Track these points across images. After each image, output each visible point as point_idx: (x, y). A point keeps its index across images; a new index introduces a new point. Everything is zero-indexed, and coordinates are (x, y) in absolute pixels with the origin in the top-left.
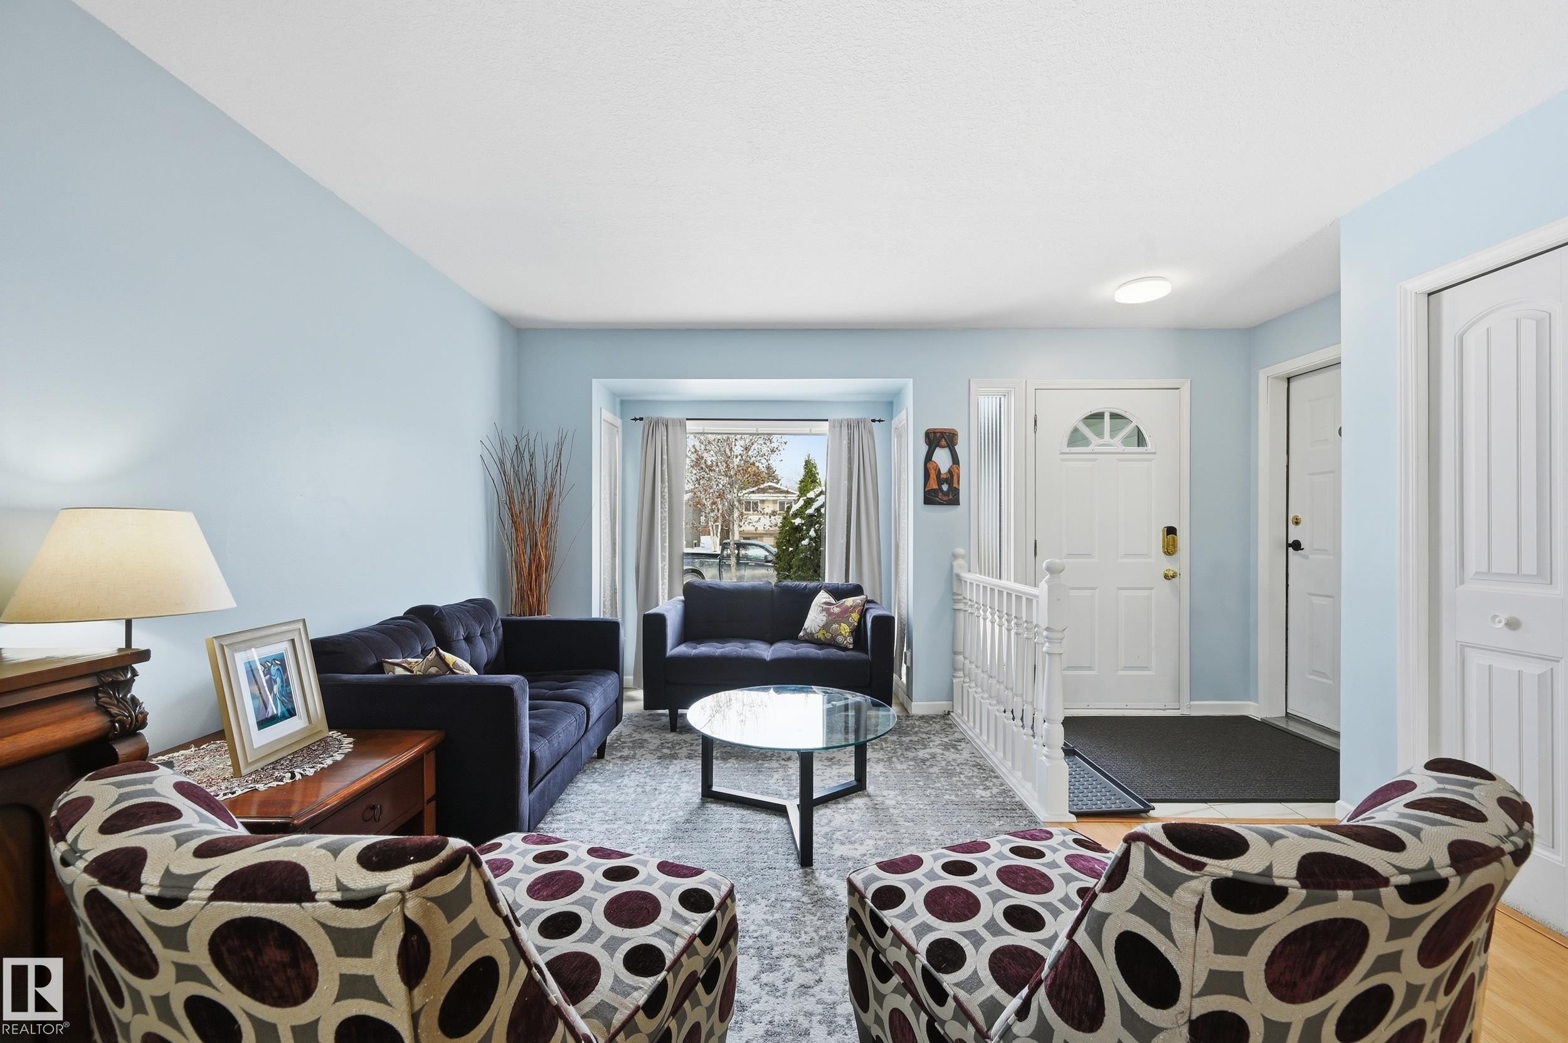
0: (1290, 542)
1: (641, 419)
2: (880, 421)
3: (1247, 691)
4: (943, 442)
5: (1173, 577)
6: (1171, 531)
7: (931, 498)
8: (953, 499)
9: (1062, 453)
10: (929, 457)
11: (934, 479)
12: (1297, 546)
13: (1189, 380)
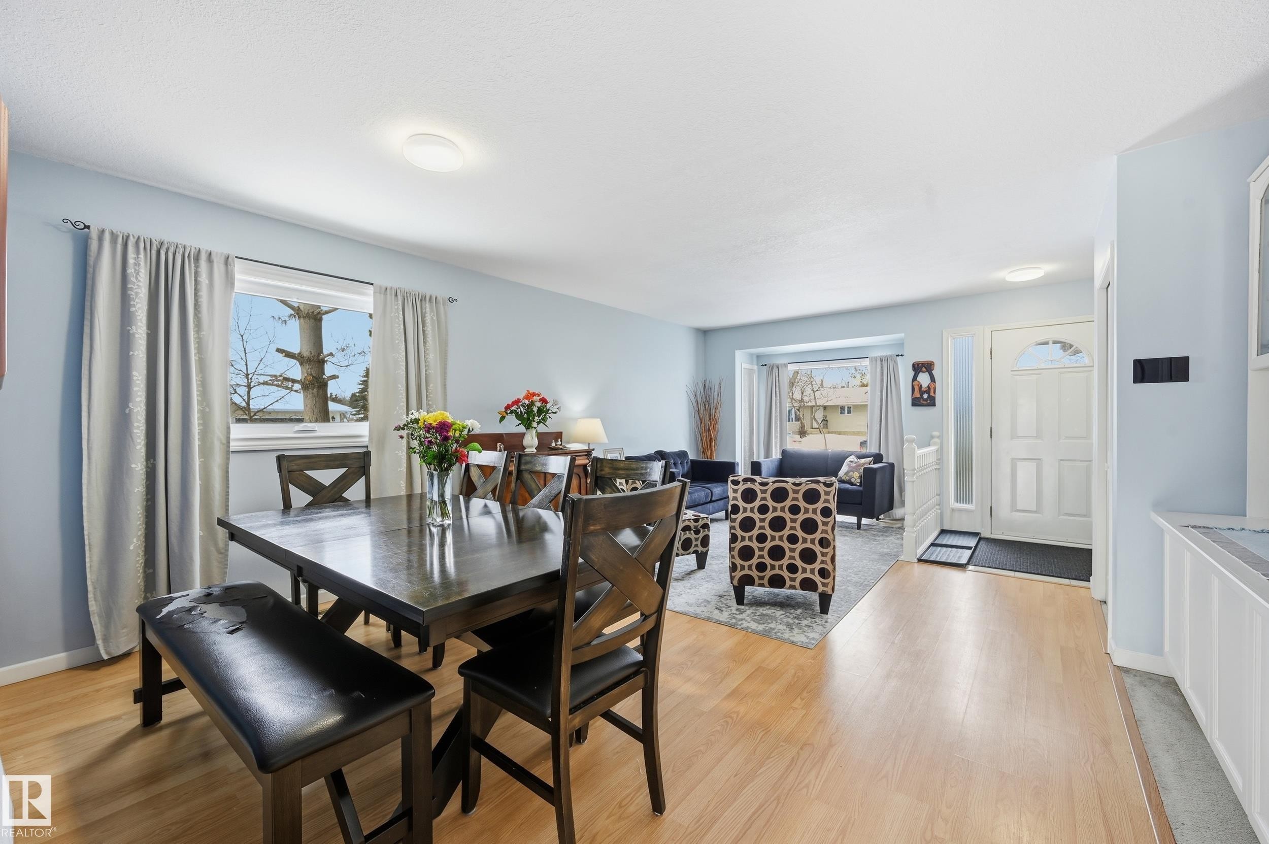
1: (765, 365)
2: (902, 355)
4: (924, 369)
7: (916, 402)
8: (931, 402)
9: (1012, 371)
10: (915, 378)
11: (918, 391)
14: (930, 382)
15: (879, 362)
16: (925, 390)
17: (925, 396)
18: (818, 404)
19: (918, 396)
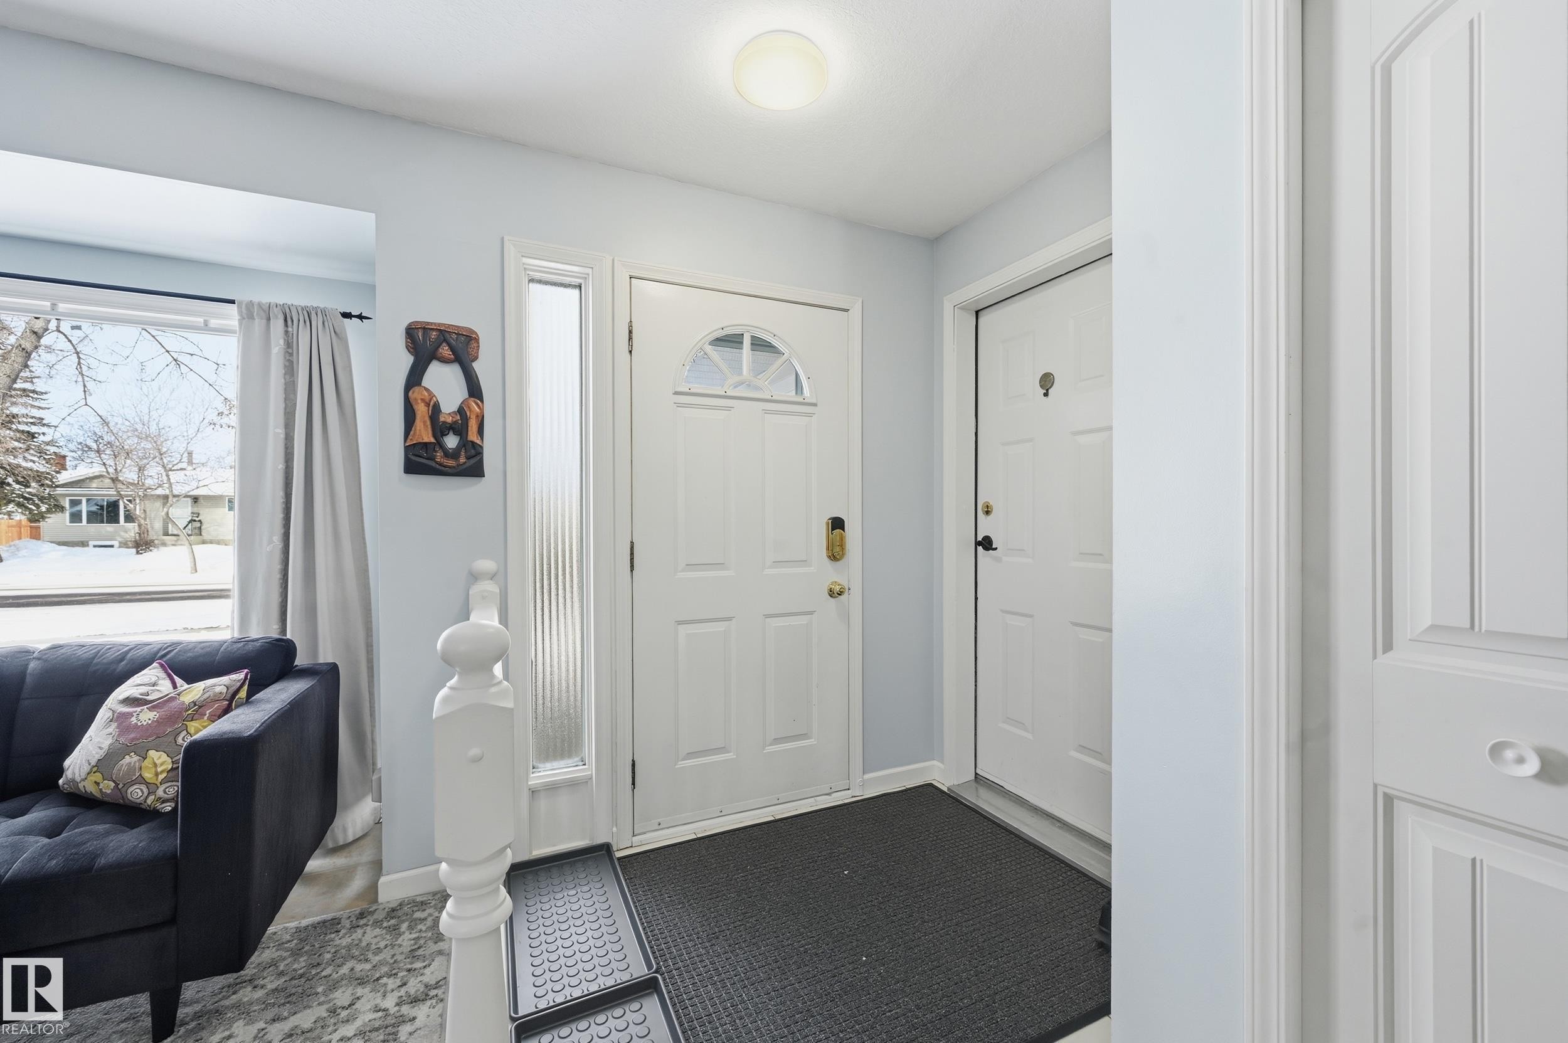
0: (980, 539)
3: (930, 747)
4: (445, 351)
5: (840, 594)
6: (837, 524)
7: (418, 461)
8: (470, 464)
9: (676, 393)
10: (414, 378)
11: (425, 422)
12: (986, 544)
13: (861, 301)
14: (466, 395)
15: (278, 325)
16: (449, 420)
17: (451, 441)
18: (176, 492)
19: (428, 438)
